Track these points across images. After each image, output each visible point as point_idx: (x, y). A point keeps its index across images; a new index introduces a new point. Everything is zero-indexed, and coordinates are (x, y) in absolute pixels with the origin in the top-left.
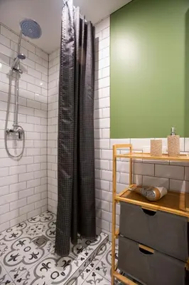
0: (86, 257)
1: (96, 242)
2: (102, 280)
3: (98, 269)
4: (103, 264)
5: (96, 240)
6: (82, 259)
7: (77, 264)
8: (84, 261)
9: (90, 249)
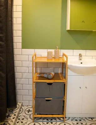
0: (16, 117)
1: (17, 108)
2: (27, 122)
3: (23, 119)
4: (24, 116)
5: (17, 107)
6: (14, 118)
7: (12, 121)
8: (15, 119)
9: (15, 112)
